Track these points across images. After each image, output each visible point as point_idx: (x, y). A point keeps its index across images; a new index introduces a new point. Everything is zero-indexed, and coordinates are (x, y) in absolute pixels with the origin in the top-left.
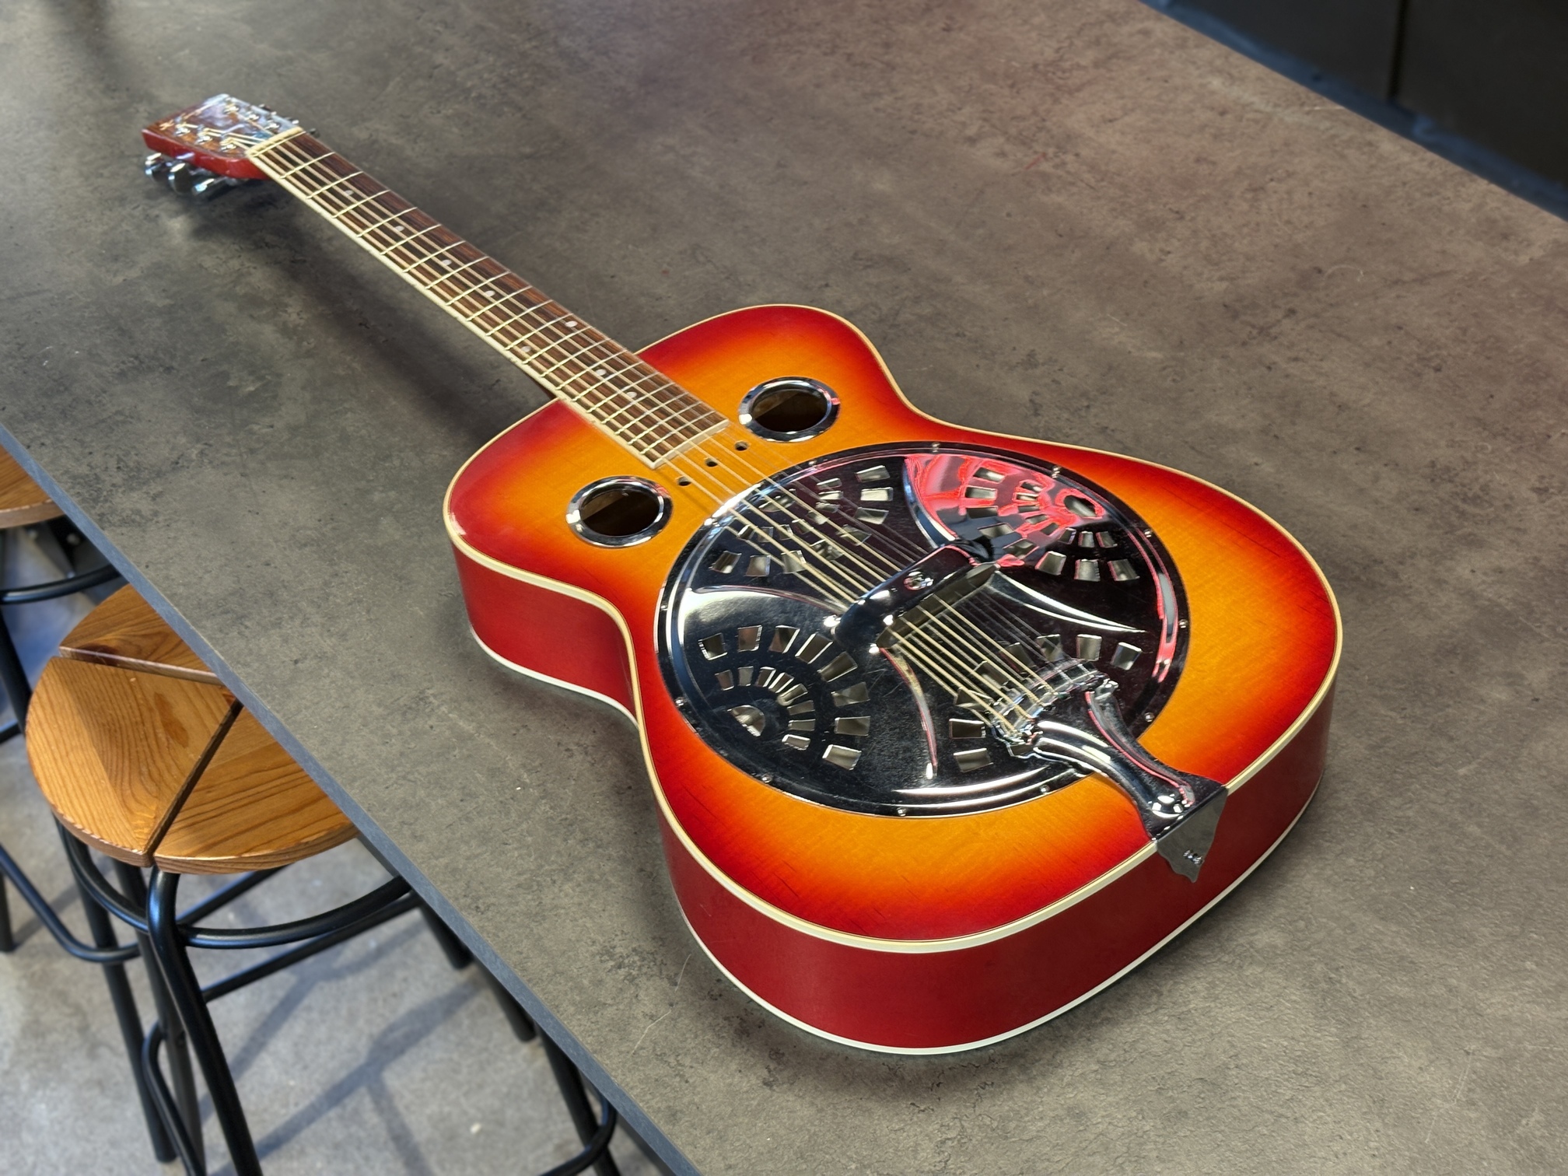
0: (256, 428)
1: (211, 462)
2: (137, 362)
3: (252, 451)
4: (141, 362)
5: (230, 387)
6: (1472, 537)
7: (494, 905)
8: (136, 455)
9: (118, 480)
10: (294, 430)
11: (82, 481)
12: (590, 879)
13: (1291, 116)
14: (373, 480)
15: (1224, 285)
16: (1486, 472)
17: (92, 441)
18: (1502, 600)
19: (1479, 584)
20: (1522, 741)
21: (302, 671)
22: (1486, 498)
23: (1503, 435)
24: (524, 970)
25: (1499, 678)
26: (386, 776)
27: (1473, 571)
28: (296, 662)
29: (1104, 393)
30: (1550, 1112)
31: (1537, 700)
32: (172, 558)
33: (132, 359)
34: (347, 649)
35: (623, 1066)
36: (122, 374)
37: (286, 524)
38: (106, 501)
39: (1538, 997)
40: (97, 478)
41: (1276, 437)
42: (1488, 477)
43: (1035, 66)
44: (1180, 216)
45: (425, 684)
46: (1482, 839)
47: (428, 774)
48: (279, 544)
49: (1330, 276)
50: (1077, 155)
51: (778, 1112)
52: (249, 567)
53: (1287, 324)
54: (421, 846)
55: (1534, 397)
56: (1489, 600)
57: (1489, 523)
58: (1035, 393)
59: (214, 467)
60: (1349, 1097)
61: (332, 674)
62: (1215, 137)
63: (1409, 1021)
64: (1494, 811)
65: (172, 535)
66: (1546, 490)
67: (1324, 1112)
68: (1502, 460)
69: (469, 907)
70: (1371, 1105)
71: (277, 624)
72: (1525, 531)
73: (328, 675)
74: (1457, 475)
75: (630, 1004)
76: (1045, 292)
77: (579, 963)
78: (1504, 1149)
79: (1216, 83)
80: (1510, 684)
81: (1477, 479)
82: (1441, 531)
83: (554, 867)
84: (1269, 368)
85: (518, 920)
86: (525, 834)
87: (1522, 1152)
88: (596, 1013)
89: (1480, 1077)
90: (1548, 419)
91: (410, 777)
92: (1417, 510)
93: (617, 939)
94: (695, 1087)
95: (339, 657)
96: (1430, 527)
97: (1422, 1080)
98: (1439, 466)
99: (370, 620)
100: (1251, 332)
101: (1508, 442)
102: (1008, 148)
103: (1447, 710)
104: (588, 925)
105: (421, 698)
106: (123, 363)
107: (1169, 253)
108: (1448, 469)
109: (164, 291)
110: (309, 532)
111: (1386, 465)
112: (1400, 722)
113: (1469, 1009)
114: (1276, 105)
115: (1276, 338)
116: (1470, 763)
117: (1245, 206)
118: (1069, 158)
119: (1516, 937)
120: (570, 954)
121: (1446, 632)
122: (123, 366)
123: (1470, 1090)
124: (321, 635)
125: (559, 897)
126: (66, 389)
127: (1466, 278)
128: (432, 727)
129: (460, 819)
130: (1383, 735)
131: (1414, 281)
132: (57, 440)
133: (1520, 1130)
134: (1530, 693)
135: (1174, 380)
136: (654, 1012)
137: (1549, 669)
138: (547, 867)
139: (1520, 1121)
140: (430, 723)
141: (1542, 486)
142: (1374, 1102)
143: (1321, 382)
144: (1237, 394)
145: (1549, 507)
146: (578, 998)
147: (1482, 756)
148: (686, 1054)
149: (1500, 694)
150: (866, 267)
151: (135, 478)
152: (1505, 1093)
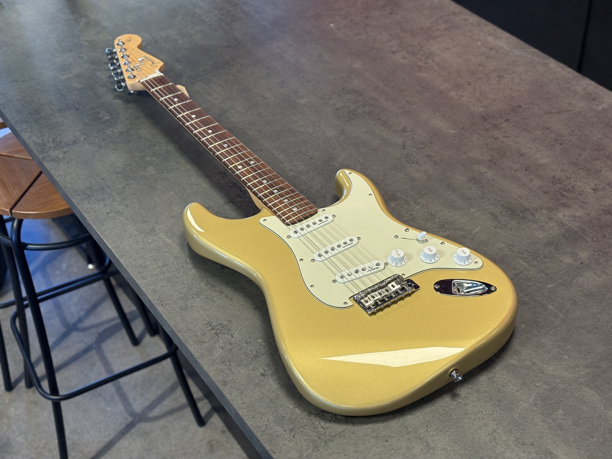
0: (107, 132)
1: (88, 142)
2: (66, 106)
3: (104, 140)
4: (68, 106)
5: (99, 117)
6: (565, 204)
7: (168, 304)
8: (60, 138)
9: (52, 146)
10: (121, 133)
11: (38, 145)
12: (207, 298)
13: (517, 52)
14: (147, 153)
15: (483, 109)
16: (574, 181)
17: (45, 132)
18: (574, 227)
19: (566, 221)
20: (575, 277)
21: (110, 217)
22: (573, 190)
23: (583, 169)
24: (176, 327)
25: (569, 254)
26: (135, 256)
27: (564, 216)
28: (108, 213)
29: (431, 143)
30: (566, 411)
31: (582, 263)
32: (67, 174)
33: (64, 105)
34: (128, 210)
35: (209, 364)
36: (60, 109)
37: (112, 165)
38: (46, 152)
39: (567, 368)
40: (44, 144)
41: (495, 163)
42: (575, 183)
43: (422, 29)
44: (470, 84)
45: (155, 225)
46: (554, 310)
47: (152, 256)
48: (109, 172)
49: (524, 109)
50: (433, 60)
51: (265, 385)
52: (96, 179)
53: (505, 124)
54: (144, 281)
55: (597, 156)
56: (569, 226)
57: (573, 199)
58: (405, 142)
59: (89, 144)
60: (487, 398)
61: (121, 219)
62: (487, 57)
63: (515, 373)
64: (560, 301)
65: (69, 166)
66: (597, 189)
67: (477, 403)
68: (581, 178)
69: (159, 304)
70: (496, 401)
71: (103, 200)
72: (586, 203)
73: (119, 219)
74: (562, 181)
75: (215, 343)
76: (414, 107)
77: (198, 327)
78: (546, 422)
79: (490, 39)
80: (573, 257)
81: (570, 184)
82: (554, 201)
83: (194, 292)
84: (496, 139)
85: (177, 310)
86: (185, 280)
87: (553, 424)
88: (201, 345)
89: (540, 396)
90: (601, 164)
91: (144, 257)
92: (545, 193)
93: (213, 320)
94: (235, 374)
95: (124, 213)
96: (550, 199)
97: (517, 394)
98: (556, 178)
99: (138, 201)
100: (490, 126)
101: (585, 172)
102: (407, 56)
103: (546, 264)
104: (203, 314)
105: (153, 230)
106: (61, 106)
107: (463, 96)
108: (560, 179)
109: (81, 82)
110: (120, 169)
111: (536, 176)
112: (528, 266)
113: (539, 371)
114: (512, 48)
115: (500, 129)
116: (553, 283)
117: (495, 82)
118: (430, 61)
119: (562, 346)
120: (195, 323)
121: (550, 237)
122: (60, 107)
123: (535, 400)
124: (119, 205)
125: (194, 303)
126: (38, 113)
127: (577, 113)
128: (155, 240)
129: (161, 273)
130: (520, 271)
131: (557, 112)
132: (32, 130)
133: (553, 416)
134: (580, 260)
135: (458, 141)
136: (223, 346)
137: (589, 253)
138: (191, 292)
139: (554, 413)
140: (155, 238)
141: (595, 188)
142: (497, 401)
143: (515, 145)
144: (482, 147)
145: (597, 195)
146: (195, 339)
147: (558, 281)
148: (233, 362)
149: (568, 260)
150: (347, 93)
151: (58, 145)
152: (549, 402)
